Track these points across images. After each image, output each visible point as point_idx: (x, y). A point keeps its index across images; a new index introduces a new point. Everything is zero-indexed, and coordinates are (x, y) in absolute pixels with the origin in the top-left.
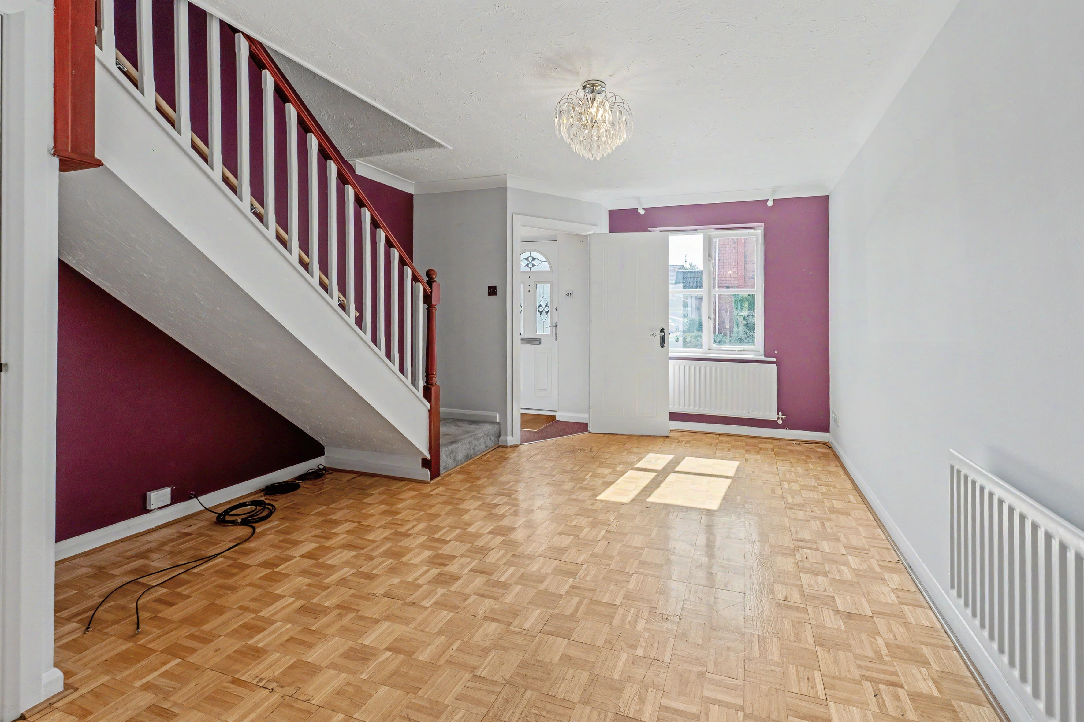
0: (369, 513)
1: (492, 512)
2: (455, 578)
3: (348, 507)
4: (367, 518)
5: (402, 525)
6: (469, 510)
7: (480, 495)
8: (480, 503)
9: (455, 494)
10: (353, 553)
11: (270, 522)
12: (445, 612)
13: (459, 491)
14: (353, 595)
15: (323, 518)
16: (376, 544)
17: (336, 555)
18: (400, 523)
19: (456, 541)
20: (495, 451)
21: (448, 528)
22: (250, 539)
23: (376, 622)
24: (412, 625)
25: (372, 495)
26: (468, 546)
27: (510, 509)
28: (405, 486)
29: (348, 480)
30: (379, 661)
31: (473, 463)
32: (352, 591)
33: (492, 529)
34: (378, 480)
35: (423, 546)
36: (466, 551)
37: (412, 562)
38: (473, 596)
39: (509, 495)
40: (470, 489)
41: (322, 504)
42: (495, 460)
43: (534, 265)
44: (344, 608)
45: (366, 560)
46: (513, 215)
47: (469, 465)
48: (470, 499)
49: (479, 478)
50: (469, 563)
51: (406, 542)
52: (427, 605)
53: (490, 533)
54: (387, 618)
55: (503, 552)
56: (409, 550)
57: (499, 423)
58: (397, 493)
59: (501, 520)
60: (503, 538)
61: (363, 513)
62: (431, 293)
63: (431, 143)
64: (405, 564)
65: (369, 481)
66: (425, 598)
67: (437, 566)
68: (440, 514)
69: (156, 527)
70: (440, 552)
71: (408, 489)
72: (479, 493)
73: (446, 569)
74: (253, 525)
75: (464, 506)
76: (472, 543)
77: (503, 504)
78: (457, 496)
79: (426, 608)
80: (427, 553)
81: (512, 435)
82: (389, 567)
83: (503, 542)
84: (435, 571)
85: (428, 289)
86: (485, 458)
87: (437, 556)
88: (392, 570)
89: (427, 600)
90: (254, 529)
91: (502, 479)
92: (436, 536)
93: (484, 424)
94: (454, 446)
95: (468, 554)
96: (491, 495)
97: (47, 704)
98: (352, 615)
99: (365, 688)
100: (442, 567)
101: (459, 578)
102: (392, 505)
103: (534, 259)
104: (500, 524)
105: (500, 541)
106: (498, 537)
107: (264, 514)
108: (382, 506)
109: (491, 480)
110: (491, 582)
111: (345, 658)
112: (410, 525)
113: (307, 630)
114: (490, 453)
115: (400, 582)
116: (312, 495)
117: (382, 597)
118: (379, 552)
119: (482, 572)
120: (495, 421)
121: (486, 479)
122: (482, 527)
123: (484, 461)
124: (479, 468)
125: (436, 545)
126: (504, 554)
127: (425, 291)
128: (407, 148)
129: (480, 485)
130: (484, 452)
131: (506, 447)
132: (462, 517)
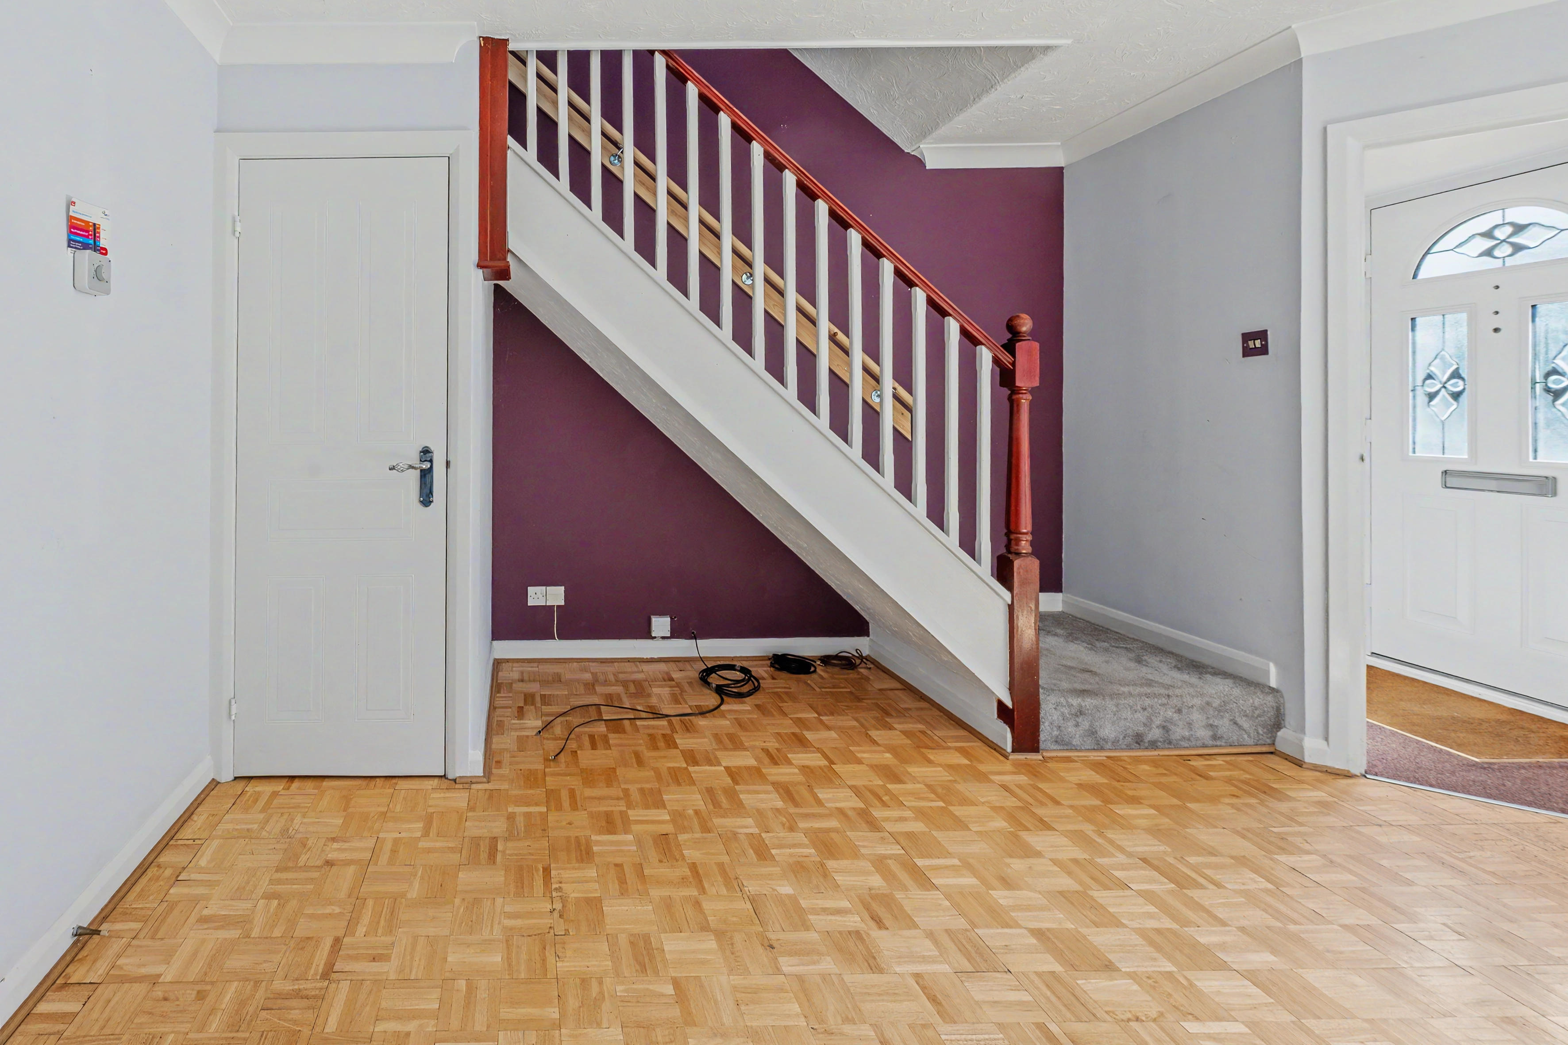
0: (859, 755)
1: (1090, 893)
2: (873, 965)
3: (841, 730)
4: (848, 762)
5: (884, 804)
6: (1038, 854)
7: (1100, 840)
8: (1080, 854)
9: (1042, 804)
10: (780, 804)
11: (742, 703)
12: (796, 1008)
13: (1057, 803)
14: (721, 866)
15: (797, 730)
16: (817, 810)
17: (758, 792)
18: (885, 798)
19: (948, 897)
20: (1250, 758)
21: (956, 862)
22: (707, 715)
23: (705, 927)
24: (736, 980)
25: (891, 728)
26: (961, 923)
27: (1151, 916)
28: (958, 739)
29: (880, 690)
30: (651, 987)
31: (1155, 763)
32: (725, 859)
33: (1048, 930)
34: (922, 709)
35: (880, 864)
36: (946, 931)
37: (839, 878)
38: (867, 1026)
39: (1182, 882)
40: (1087, 814)
41: (813, 708)
42: (1229, 781)
43: (1518, 248)
44: (696, 873)
45: (784, 825)
46: (1325, 129)
47: (1137, 760)
48: (1066, 834)
49: (1135, 801)
50: (924, 960)
51: (861, 837)
52: (785, 969)
53: (1038, 933)
54: (720, 935)
55: (1026, 997)
56: (855, 854)
57: (1273, 690)
58: (930, 744)
59: (1096, 925)
60: (1058, 968)
61: (851, 751)
62: (1013, 364)
63: (1027, 54)
64: (825, 874)
65: (907, 702)
66: (791, 954)
67: (867, 916)
68: (970, 826)
69: (652, 658)
70: (899, 895)
71: (957, 749)
72: (1101, 834)
73: (876, 933)
74: (724, 696)
75: (1036, 840)
76: (974, 925)
77: (1140, 893)
78: (1040, 811)
79: (778, 971)
80: (876, 881)
81: (1327, 739)
82: (800, 859)
83: (1050, 979)
84: (854, 921)
85: (1006, 358)
86: (1198, 763)
87: (887, 900)
88: (798, 869)
89: (795, 960)
90: (722, 702)
91: (1203, 835)
92: (920, 862)
93: (1218, 680)
94: (1088, 702)
95: (945, 940)
96: (1130, 855)
97: (469, 780)
98: (694, 892)
99: (606, 1006)
100: (872, 924)
101: (881, 971)
102: (904, 761)
103: (1519, 228)
104: (1084, 930)
105: (1046, 968)
106: (1049, 957)
107: (745, 689)
108: (888, 755)
109: (1165, 822)
110: (930, 1033)
111: (631, 943)
112: (895, 813)
113: (639, 869)
114: (1228, 758)
115: (789, 896)
116: (818, 690)
117: (746, 898)
118: (811, 825)
119: (933, 1000)
120: (1262, 680)
121: (1153, 811)
122: (1028, 908)
123: (1194, 770)
124: (1164, 780)
125: (903, 876)
126: (1021, 1003)
127: (996, 361)
128: (988, 86)
129: (1121, 816)
130: (1204, 746)
131: (1299, 763)
132: (1008, 860)
